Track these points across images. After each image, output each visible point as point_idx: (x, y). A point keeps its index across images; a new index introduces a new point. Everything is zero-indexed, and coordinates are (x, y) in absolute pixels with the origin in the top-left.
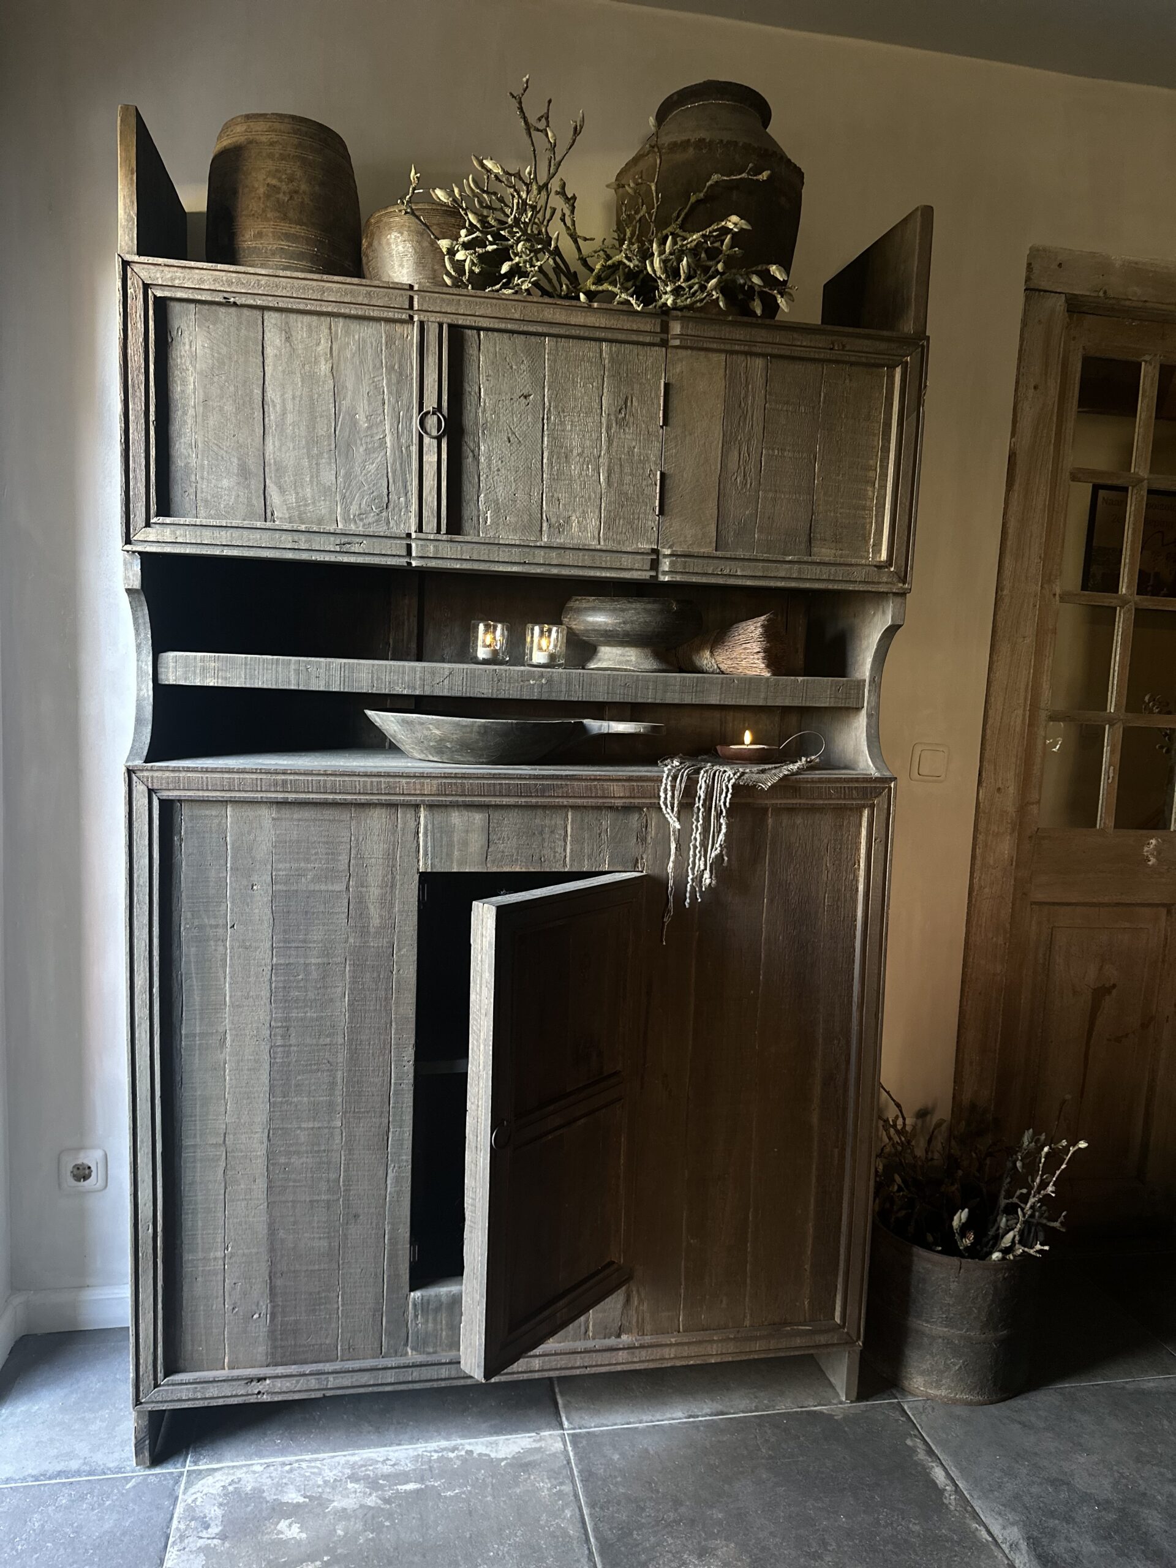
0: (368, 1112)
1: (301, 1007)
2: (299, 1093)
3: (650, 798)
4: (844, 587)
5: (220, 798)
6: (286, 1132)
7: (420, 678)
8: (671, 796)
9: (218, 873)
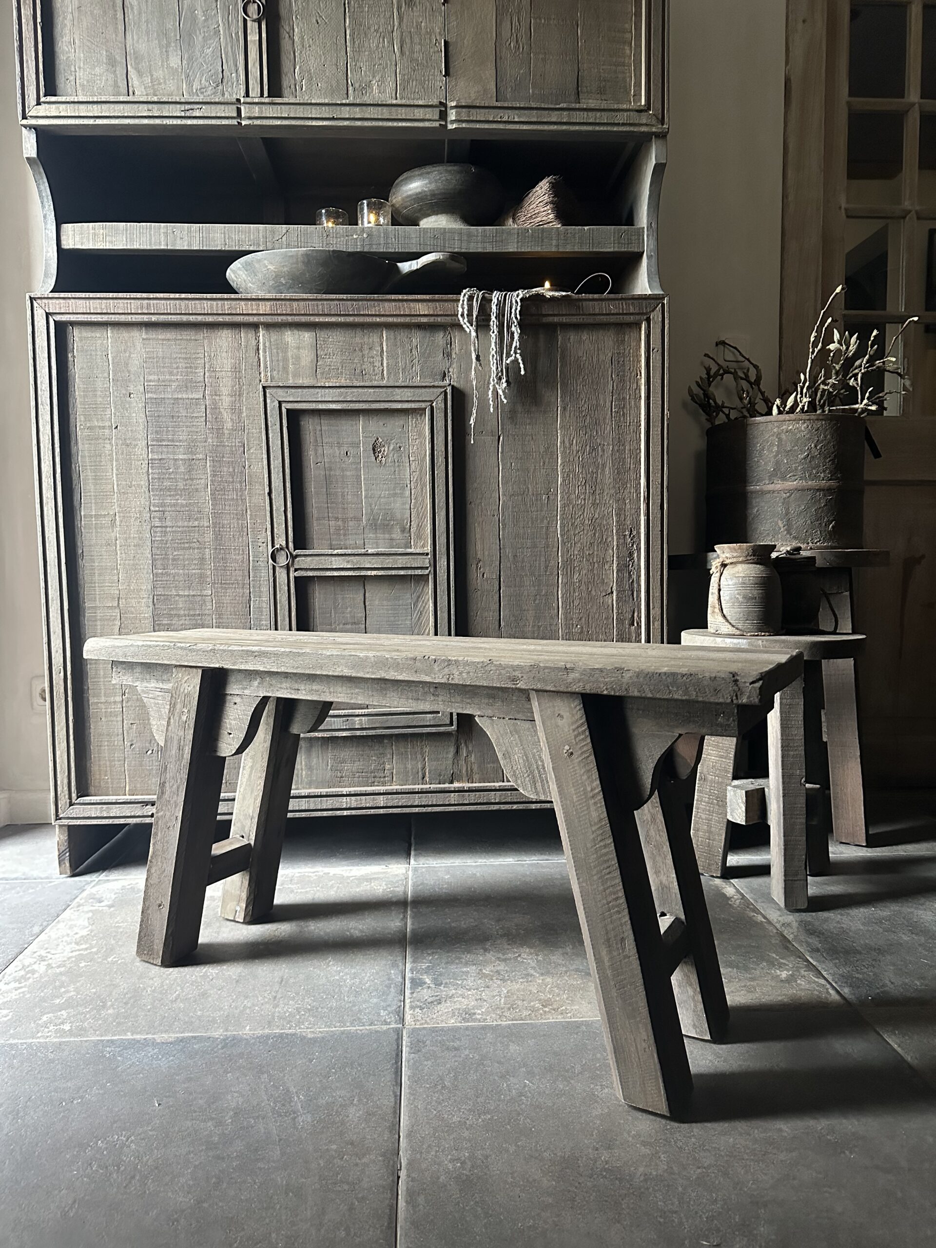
0: (232, 584)
1: (173, 495)
2: (176, 566)
3: (451, 315)
4: (609, 128)
5: (100, 320)
6: (167, 598)
7: (263, 237)
8: (468, 311)
9: (104, 384)
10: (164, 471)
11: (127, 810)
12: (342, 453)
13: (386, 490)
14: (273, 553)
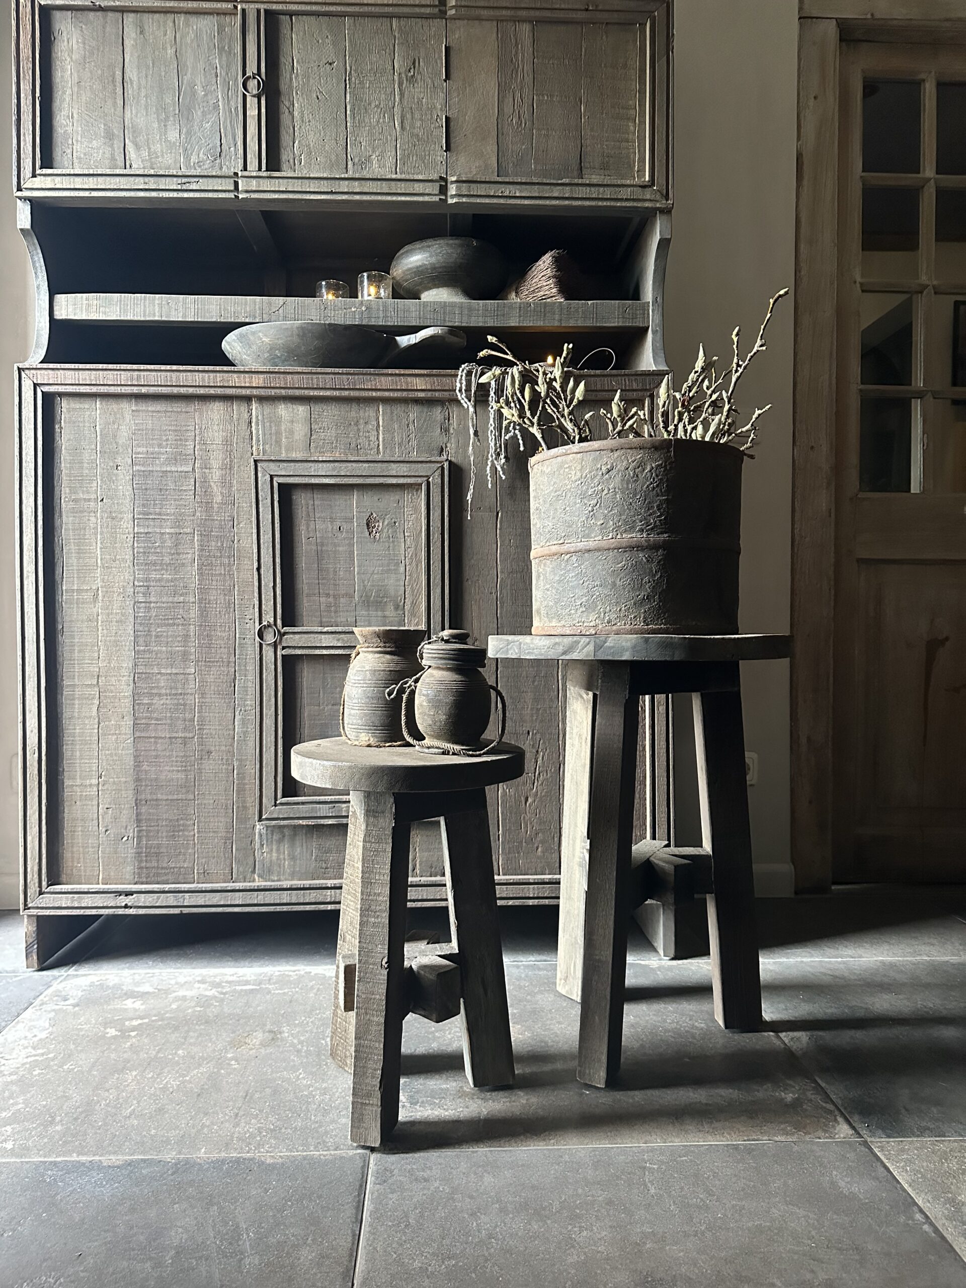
0: (217, 662)
1: (158, 570)
2: (159, 643)
3: (450, 390)
4: (613, 204)
5: (88, 391)
6: (148, 676)
7: (259, 308)
8: (466, 386)
9: (91, 456)
10: (150, 545)
11: (99, 900)
12: (335, 528)
13: (379, 566)
14: (260, 630)
